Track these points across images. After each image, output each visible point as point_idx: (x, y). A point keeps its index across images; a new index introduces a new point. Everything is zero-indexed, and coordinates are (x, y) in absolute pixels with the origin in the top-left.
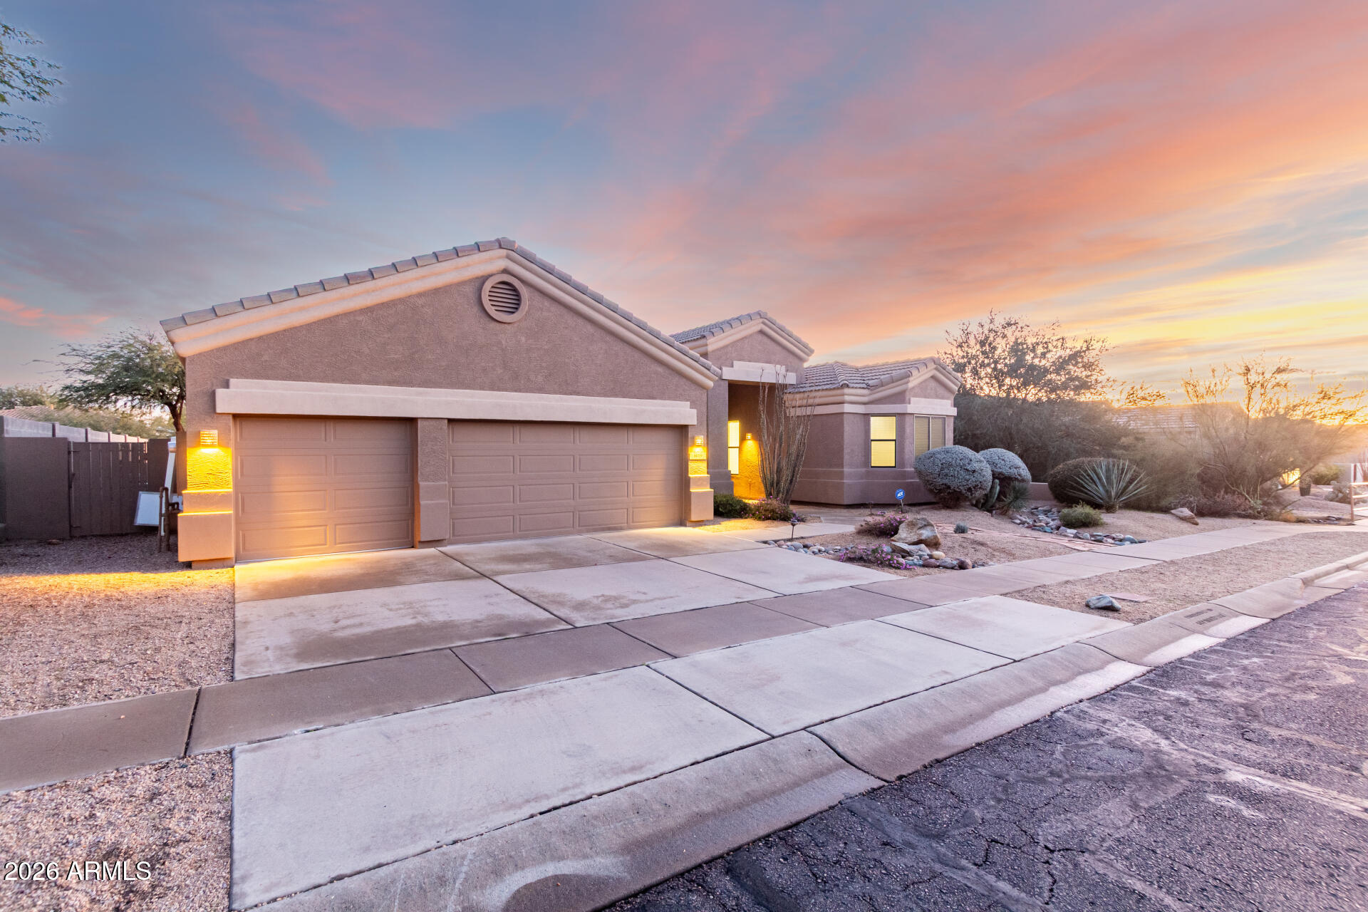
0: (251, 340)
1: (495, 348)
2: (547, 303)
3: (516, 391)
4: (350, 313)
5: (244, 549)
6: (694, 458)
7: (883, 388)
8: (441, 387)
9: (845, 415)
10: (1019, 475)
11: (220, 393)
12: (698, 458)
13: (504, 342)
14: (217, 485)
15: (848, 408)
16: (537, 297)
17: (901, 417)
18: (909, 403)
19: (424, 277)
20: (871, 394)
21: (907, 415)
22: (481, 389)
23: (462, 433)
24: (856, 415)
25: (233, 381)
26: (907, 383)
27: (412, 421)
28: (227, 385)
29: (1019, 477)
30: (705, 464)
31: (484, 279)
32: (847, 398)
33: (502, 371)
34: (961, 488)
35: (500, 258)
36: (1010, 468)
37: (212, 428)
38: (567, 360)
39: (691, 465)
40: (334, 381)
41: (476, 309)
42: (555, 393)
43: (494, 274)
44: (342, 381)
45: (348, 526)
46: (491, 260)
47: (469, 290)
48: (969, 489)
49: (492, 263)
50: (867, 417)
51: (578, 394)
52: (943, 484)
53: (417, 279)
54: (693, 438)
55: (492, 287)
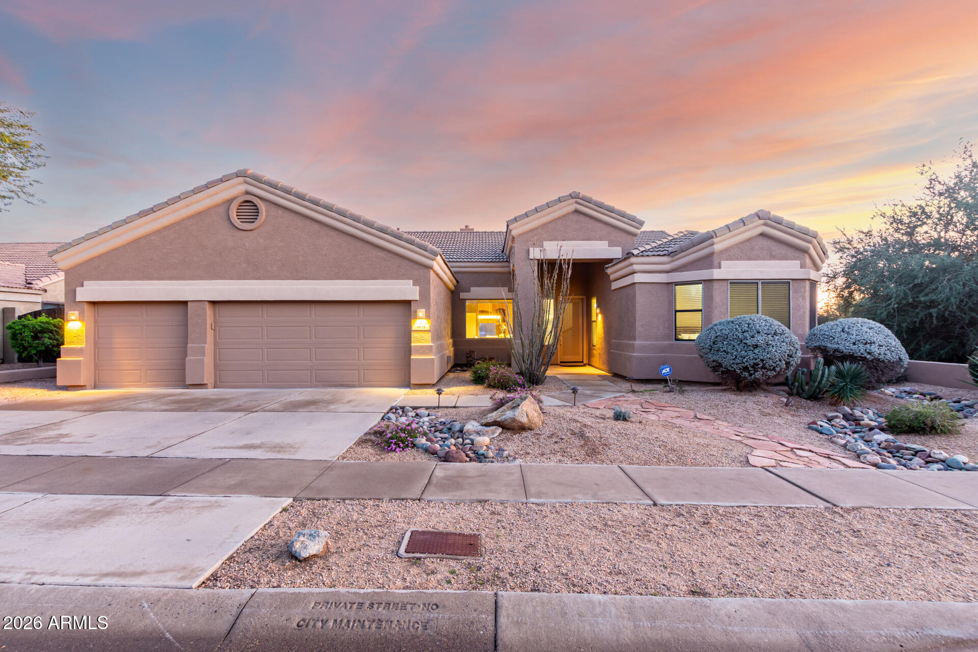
0: (95, 257)
1: (240, 250)
2: (280, 212)
3: (256, 279)
4: (147, 235)
5: (99, 382)
6: (417, 329)
7: (683, 254)
8: (203, 279)
9: (637, 285)
10: (869, 353)
11: (78, 290)
12: (419, 329)
13: (247, 244)
14: (78, 343)
15: (638, 278)
16: (273, 209)
17: (708, 283)
18: (720, 268)
19: (188, 206)
20: (672, 261)
21: (715, 282)
22: (230, 279)
23: (224, 310)
24: (654, 285)
25: (85, 283)
26: (713, 244)
27: (185, 303)
28: (82, 285)
29: (868, 357)
30: (429, 335)
31: (230, 201)
32: (636, 267)
33: (245, 265)
34: (735, 366)
35: (241, 184)
36: (854, 344)
37: (74, 310)
38: (297, 253)
39: (414, 335)
40: (138, 279)
41: (227, 223)
42: (287, 279)
43: (238, 196)
44: (142, 279)
45: (154, 371)
46: (234, 186)
47: (222, 210)
48: (745, 369)
49: (236, 188)
50: (671, 286)
51: (307, 279)
52: (714, 361)
53: (183, 208)
54: (416, 312)
55: (240, 206)
